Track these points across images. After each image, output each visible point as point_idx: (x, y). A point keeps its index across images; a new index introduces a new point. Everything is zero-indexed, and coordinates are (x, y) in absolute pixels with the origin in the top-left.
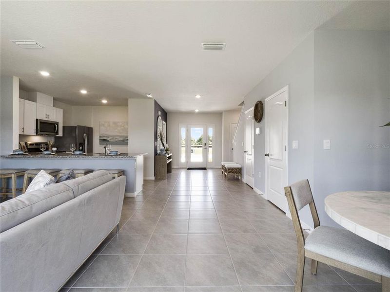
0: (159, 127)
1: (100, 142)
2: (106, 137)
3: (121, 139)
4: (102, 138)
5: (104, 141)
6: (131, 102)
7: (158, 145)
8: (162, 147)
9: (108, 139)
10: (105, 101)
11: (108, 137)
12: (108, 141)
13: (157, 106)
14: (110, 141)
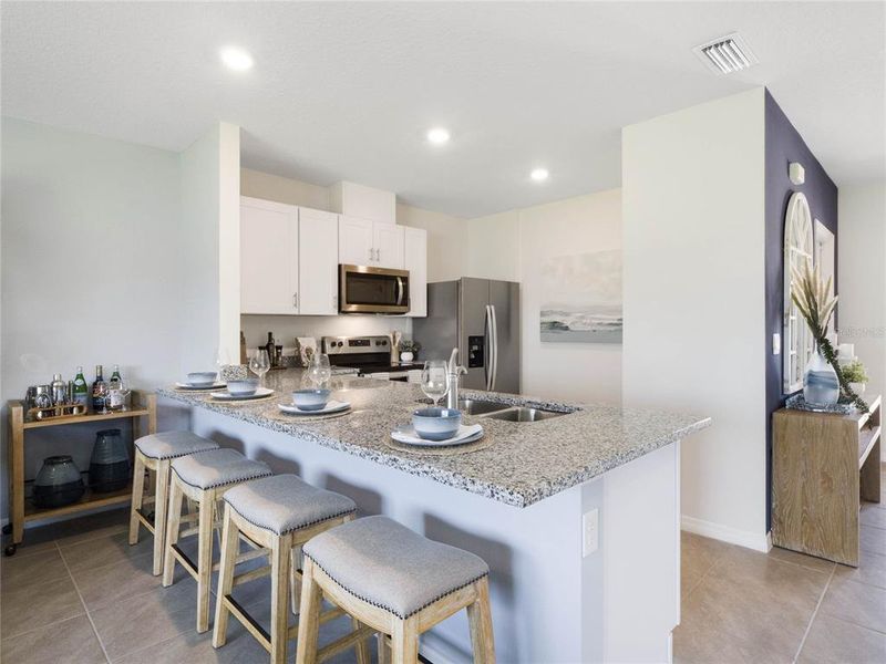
0: (797, 253)
1: (542, 332)
2: (561, 314)
4: (547, 319)
5: (554, 328)
7: (790, 352)
8: (818, 364)
9: (567, 322)
10: (539, 175)
11: (567, 315)
12: (567, 328)
13: (782, 136)
14: (571, 328)
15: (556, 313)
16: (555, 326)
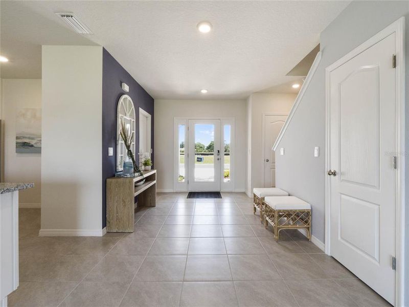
0: (125, 118)
1: (17, 147)
2: (29, 138)
4: (20, 141)
7: (120, 155)
8: (128, 160)
11: (33, 139)
14: (35, 146)
15: (26, 137)
16: (25, 145)
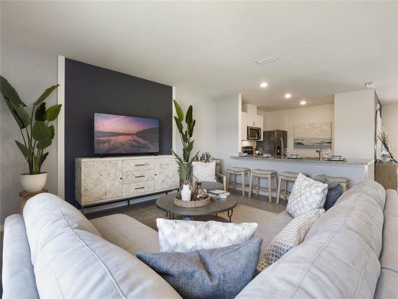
1: (294, 145)
3: (319, 141)
4: (296, 142)
5: (299, 144)
6: (338, 98)
8: (385, 152)
9: (304, 142)
10: (302, 103)
12: (303, 144)
